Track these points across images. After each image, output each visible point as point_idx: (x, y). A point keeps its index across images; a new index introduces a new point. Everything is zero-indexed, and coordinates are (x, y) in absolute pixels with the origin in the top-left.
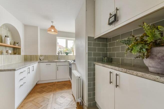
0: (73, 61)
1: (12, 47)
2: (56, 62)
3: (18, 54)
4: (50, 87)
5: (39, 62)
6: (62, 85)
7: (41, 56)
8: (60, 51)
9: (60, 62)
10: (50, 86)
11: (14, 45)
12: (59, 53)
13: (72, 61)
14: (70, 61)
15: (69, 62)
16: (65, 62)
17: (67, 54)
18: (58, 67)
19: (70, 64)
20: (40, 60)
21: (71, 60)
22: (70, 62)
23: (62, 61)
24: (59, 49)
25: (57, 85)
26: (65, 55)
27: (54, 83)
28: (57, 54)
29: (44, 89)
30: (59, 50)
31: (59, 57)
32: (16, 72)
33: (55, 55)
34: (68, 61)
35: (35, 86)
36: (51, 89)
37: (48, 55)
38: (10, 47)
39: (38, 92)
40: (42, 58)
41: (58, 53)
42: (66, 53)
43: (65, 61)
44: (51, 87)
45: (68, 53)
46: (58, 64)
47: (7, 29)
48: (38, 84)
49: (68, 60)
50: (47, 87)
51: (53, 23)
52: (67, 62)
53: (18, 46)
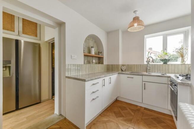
0: (181, 78)
1: (98, 57)
2: (142, 75)
3: (101, 64)
4: (131, 112)
5: (119, 73)
6: (152, 118)
7: (123, 65)
8: (150, 58)
9: (150, 76)
10: (132, 110)
11: (98, 55)
12: (149, 62)
13: (178, 75)
14: (172, 76)
15: (170, 77)
16: (159, 76)
17: (165, 61)
18: (145, 84)
19: (173, 84)
20: (122, 70)
21: (175, 73)
22: (174, 78)
23: (153, 74)
24: (149, 54)
25: (143, 113)
26: (162, 63)
27: (138, 107)
28: (145, 63)
29: (122, 112)
30: (149, 56)
31: (148, 68)
32: (86, 83)
33: (142, 64)
34: (168, 75)
35: (114, 102)
36: (132, 117)
37: (131, 65)
38: (96, 57)
39: (115, 112)
40: (124, 68)
41: (147, 62)
42: (162, 60)
43: (160, 74)
44: (133, 114)
45: (169, 60)
46: (145, 78)
47: (94, 41)
48: (119, 101)
49: (169, 73)
50: (127, 110)
51: (137, 12)
52: (165, 77)
53: (101, 55)
